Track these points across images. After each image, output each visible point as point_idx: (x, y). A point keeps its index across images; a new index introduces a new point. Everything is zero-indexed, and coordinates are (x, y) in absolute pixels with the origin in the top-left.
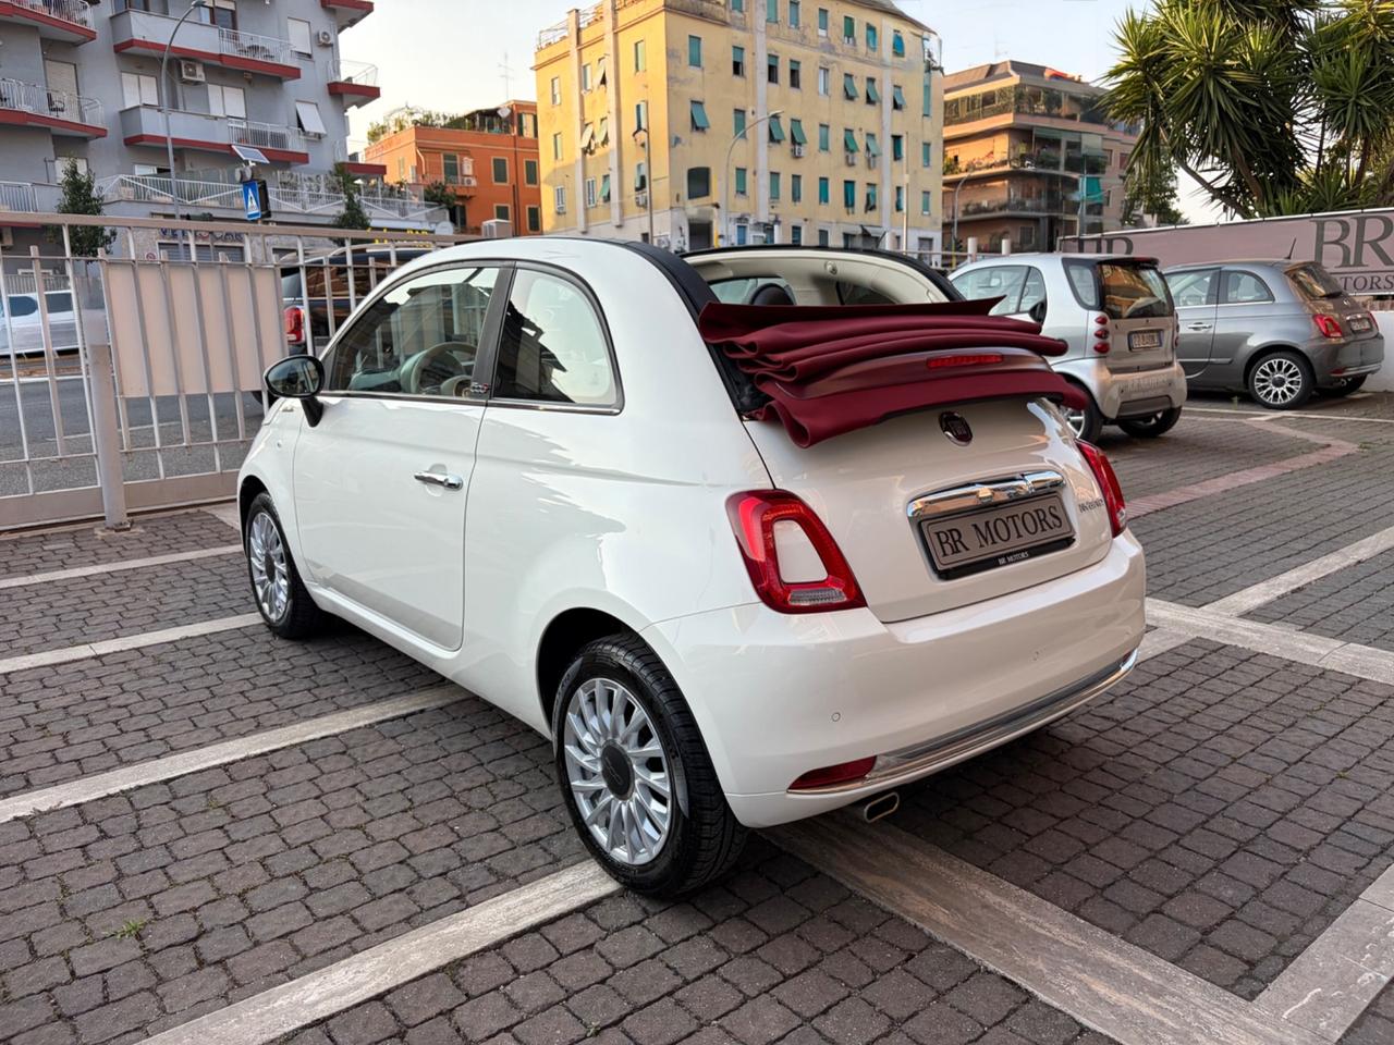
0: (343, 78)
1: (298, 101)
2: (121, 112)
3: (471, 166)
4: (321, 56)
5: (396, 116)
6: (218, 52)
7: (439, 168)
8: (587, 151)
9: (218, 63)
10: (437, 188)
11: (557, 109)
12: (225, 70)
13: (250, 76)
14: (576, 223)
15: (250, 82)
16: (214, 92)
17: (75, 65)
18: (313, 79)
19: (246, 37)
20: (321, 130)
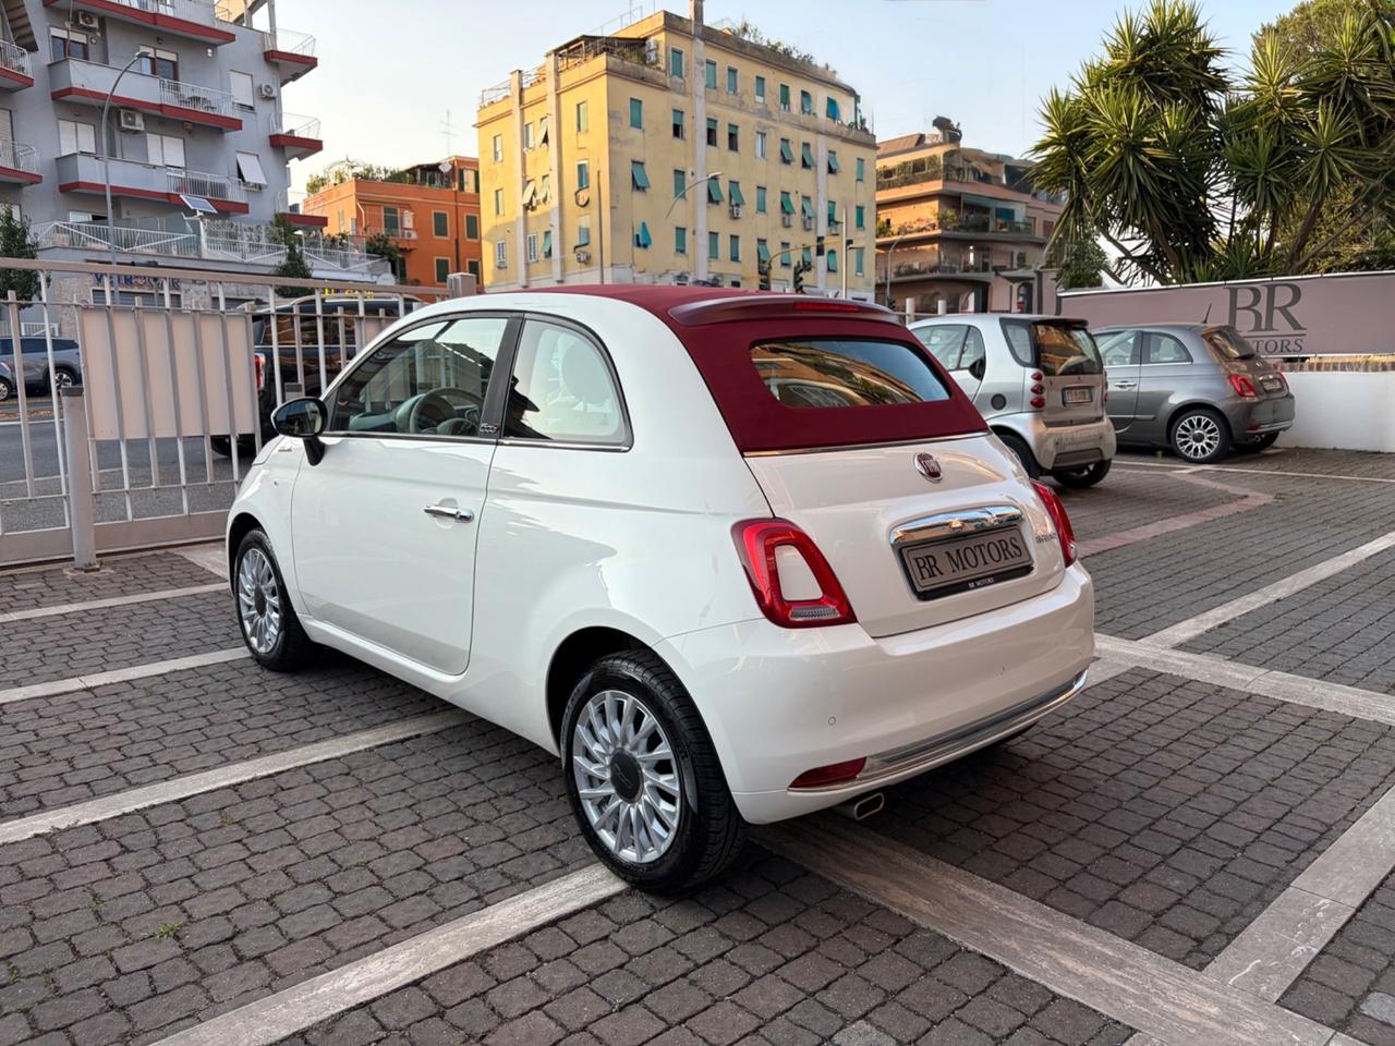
0: (285, 130)
1: (238, 152)
2: (57, 159)
3: (411, 220)
4: (263, 109)
5: (336, 168)
6: (158, 102)
7: (379, 220)
8: (528, 207)
9: (159, 113)
10: (379, 240)
11: (498, 166)
12: (164, 120)
13: (190, 127)
14: (517, 278)
15: (190, 132)
16: (153, 141)
17: (11, 112)
18: (255, 130)
19: (187, 90)
20: (263, 181)
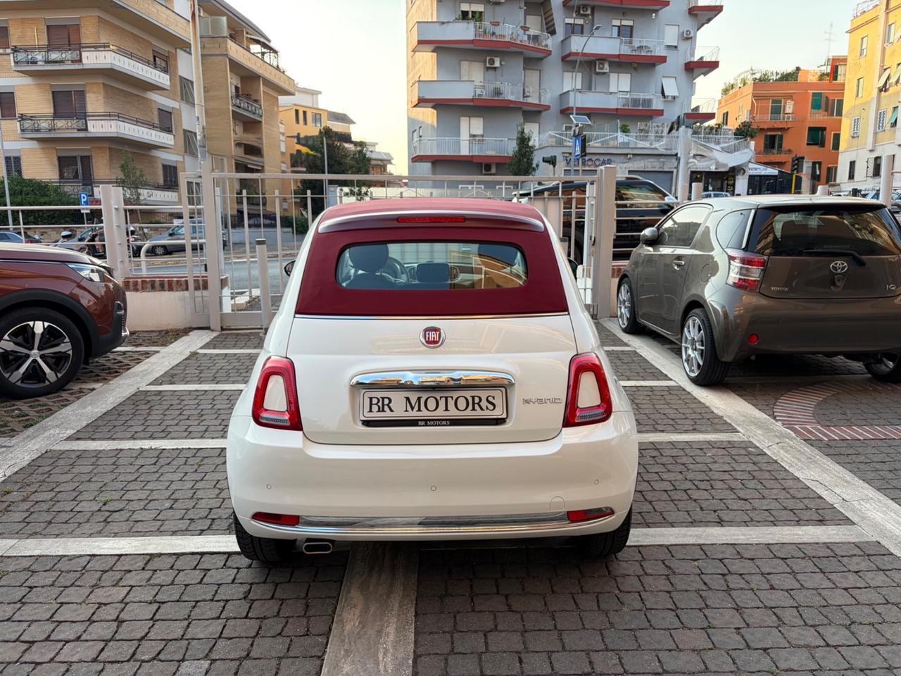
0: (696, 59)
1: (663, 77)
2: (561, 95)
3: (792, 106)
4: (684, 46)
5: (742, 76)
6: (617, 53)
7: (767, 109)
8: (884, 89)
9: (617, 60)
11: (863, 59)
12: (621, 63)
13: (636, 65)
14: (865, 144)
15: (635, 69)
16: (613, 77)
17: (540, 71)
18: (676, 62)
19: (637, 42)
20: (676, 94)
